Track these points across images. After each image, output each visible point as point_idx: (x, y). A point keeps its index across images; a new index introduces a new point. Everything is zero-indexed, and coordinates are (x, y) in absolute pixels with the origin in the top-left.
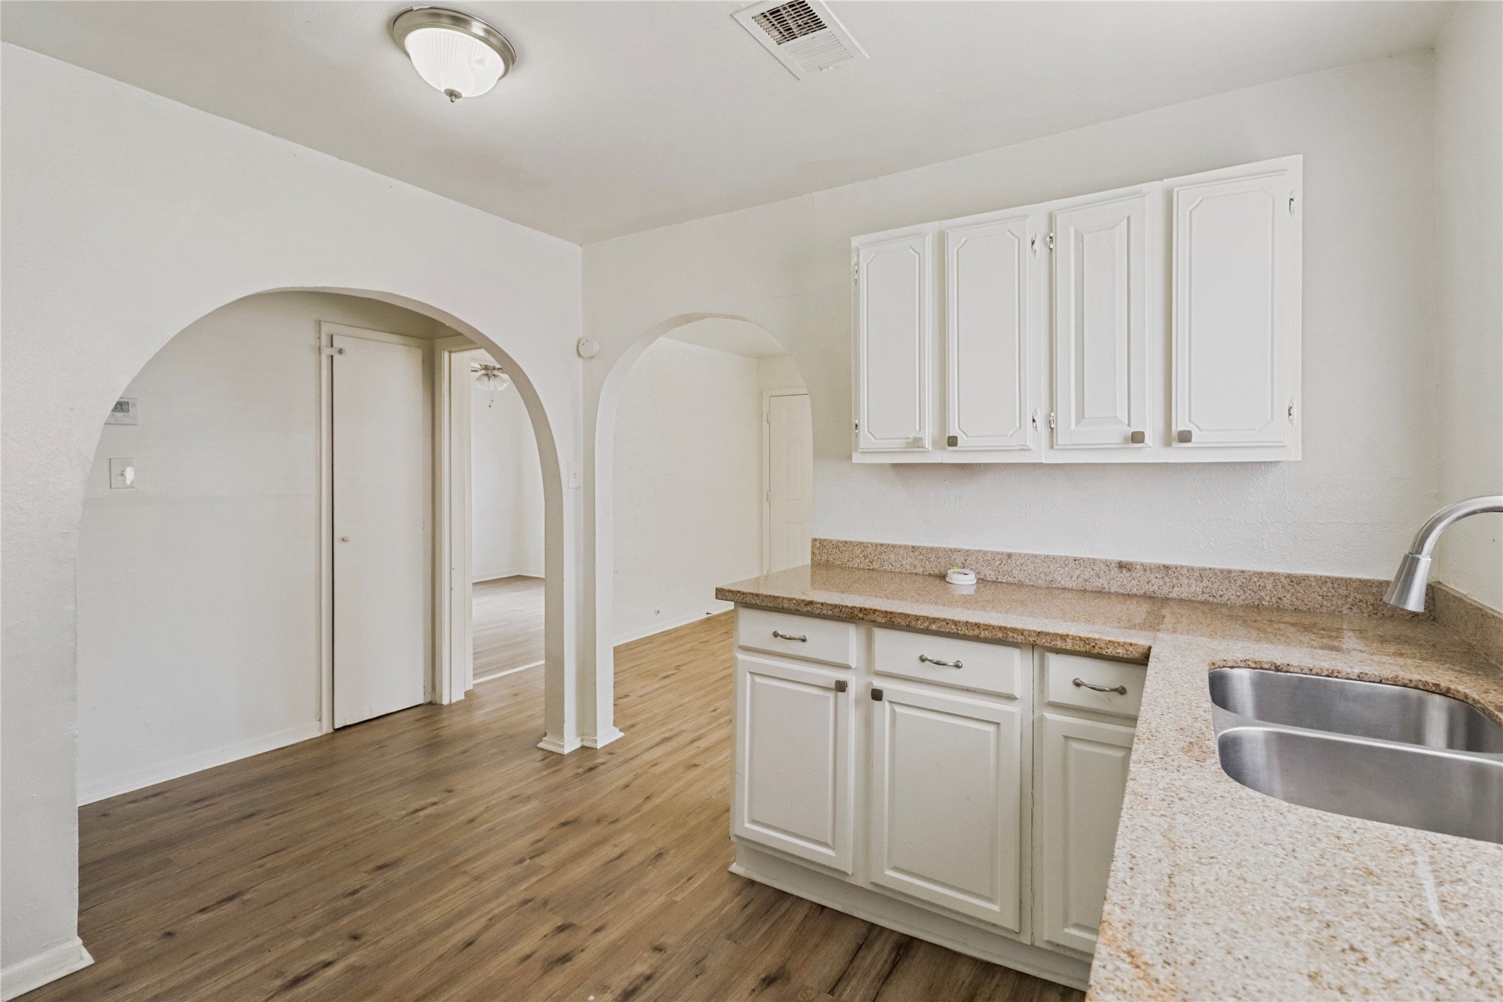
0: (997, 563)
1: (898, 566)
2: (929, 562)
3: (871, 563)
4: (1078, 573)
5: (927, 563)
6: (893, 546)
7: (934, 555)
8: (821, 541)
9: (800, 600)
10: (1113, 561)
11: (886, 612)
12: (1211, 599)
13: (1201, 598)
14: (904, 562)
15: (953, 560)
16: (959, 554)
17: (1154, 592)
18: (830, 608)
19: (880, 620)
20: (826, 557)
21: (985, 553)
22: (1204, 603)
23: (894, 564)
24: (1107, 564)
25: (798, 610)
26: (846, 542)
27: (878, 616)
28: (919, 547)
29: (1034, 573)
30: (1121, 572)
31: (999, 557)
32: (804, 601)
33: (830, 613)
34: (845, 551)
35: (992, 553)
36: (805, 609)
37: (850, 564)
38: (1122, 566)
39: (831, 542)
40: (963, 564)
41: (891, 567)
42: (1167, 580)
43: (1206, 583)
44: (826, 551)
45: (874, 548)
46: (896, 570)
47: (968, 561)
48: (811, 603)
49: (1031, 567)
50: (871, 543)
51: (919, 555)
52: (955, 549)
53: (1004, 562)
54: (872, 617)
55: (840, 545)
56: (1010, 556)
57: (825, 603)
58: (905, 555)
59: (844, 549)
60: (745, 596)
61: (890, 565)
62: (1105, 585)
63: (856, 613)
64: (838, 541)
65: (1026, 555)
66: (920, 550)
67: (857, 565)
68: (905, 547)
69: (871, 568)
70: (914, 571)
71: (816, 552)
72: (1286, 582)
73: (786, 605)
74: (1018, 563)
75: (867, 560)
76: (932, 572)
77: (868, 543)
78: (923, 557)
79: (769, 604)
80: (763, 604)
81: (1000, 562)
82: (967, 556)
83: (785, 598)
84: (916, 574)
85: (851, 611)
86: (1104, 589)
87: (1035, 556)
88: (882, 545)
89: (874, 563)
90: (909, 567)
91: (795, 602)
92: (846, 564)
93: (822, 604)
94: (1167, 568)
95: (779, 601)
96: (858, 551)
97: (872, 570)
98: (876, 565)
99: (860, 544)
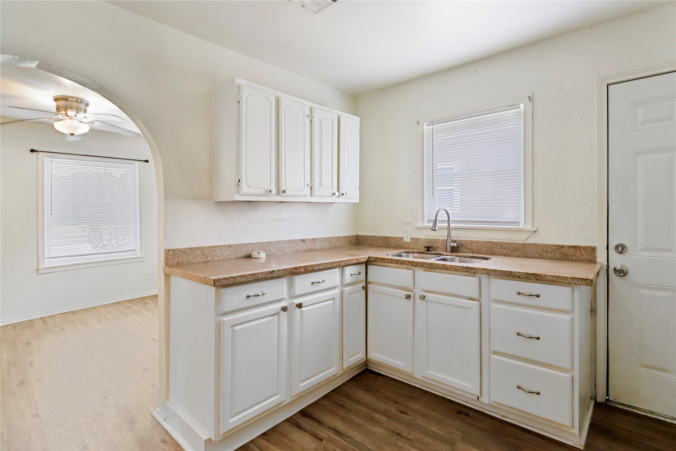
0: (265, 247)
1: (222, 257)
2: (237, 251)
3: (207, 258)
4: (291, 245)
5: (236, 252)
6: (219, 246)
7: (239, 248)
8: (173, 251)
9: (267, 272)
10: (300, 239)
11: (304, 266)
12: (323, 248)
13: (321, 248)
14: (225, 254)
15: (248, 248)
16: (250, 245)
17: (310, 248)
18: (282, 271)
19: (303, 271)
20: (177, 260)
21: (261, 243)
22: (322, 249)
23: (219, 256)
24: (299, 240)
25: (267, 278)
26: (191, 249)
27: (302, 269)
28: (233, 245)
29: (278, 249)
30: (303, 243)
31: (266, 244)
32: (269, 271)
33: (282, 274)
34: (191, 254)
35: (263, 242)
36: (270, 276)
37: (194, 261)
38: (303, 241)
39: (181, 249)
40: (252, 249)
41: (218, 258)
42: (314, 243)
43: (322, 243)
44: (177, 256)
45: (208, 249)
46: (221, 259)
47: (254, 248)
48: (273, 271)
49: (277, 246)
50: (207, 247)
51: (232, 249)
52: (249, 243)
53: (268, 246)
54: (299, 270)
55: (187, 250)
56: (270, 243)
57: (279, 270)
58: (226, 250)
59: (190, 252)
60: (235, 278)
61: (217, 257)
62: (299, 249)
63: (293, 270)
64: (186, 248)
65: (275, 241)
66: (233, 246)
67: (198, 261)
68: (226, 246)
69: (207, 261)
70: (230, 258)
71: (170, 258)
72: (336, 239)
73: (260, 277)
74: (273, 245)
75: (204, 257)
76: (238, 256)
77: (205, 247)
78: (234, 250)
79: (250, 279)
80: (247, 280)
81: (266, 246)
82: (254, 245)
83: (260, 273)
84: (231, 259)
85: (291, 270)
86: (298, 250)
87: (278, 241)
88: (213, 247)
89: (208, 258)
90: (227, 256)
91: (265, 273)
92: (191, 262)
93: (278, 271)
94: (313, 239)
95: (256, 276)
96: (198, 252)
97: (207, 262)
98: (209, 259)
99: (200, 248)
